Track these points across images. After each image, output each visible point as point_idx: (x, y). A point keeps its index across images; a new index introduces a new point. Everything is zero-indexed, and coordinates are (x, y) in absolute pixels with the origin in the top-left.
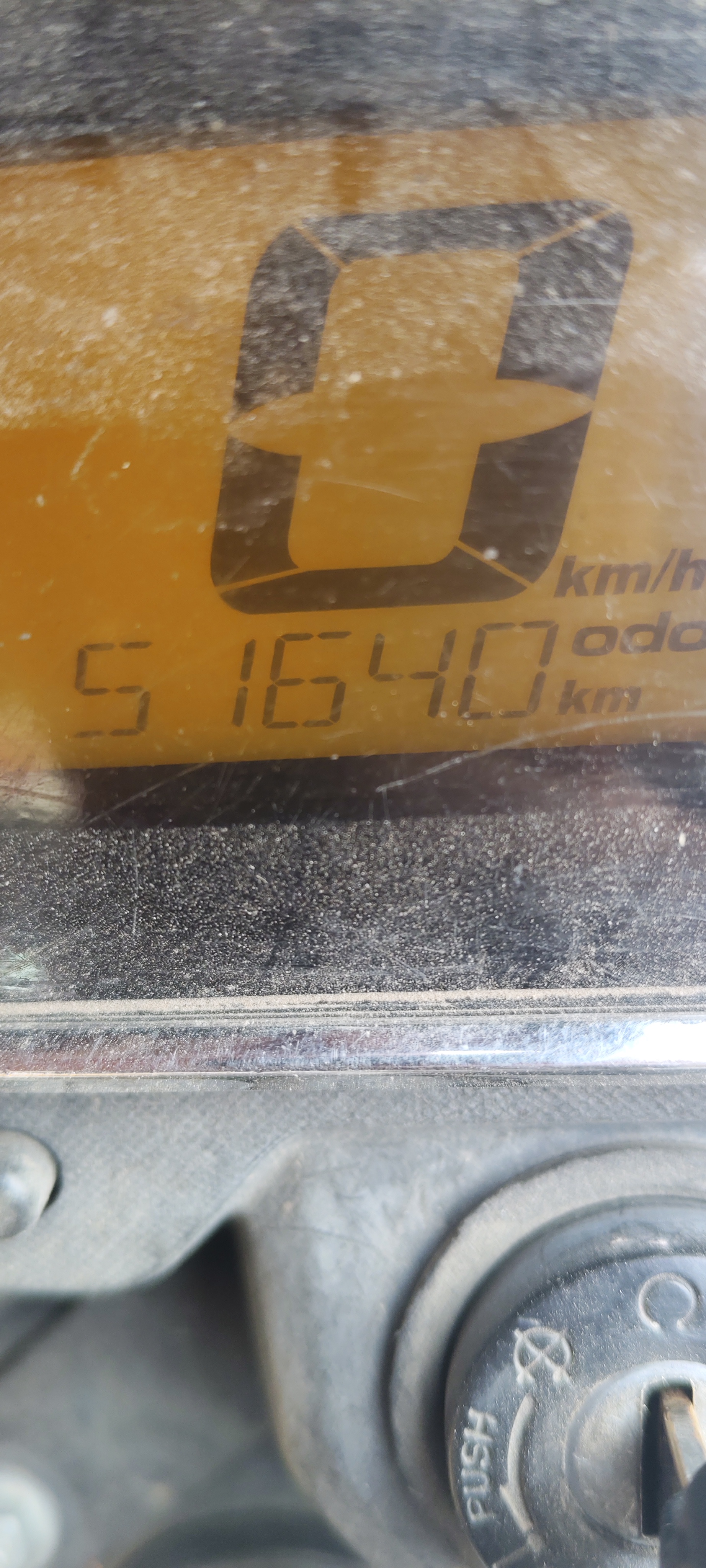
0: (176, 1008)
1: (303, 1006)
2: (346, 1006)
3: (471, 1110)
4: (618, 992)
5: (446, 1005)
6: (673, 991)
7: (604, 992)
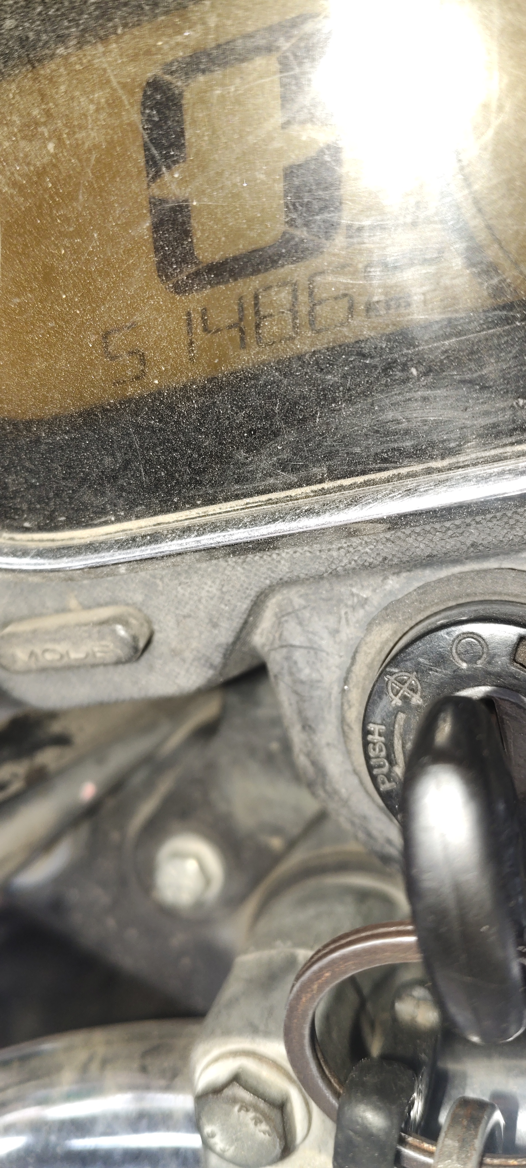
0: (176, 519)
1: (238, 508)
2: (260, 504)
3: (355, 561)
4: (404, 471)
5: (312, 494)
6: (433, 464)
7: (395, 472)
